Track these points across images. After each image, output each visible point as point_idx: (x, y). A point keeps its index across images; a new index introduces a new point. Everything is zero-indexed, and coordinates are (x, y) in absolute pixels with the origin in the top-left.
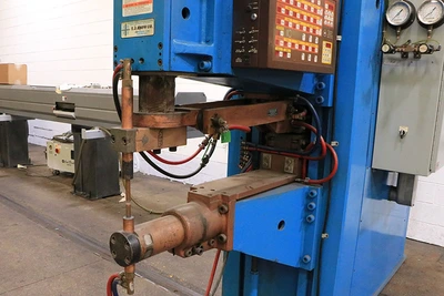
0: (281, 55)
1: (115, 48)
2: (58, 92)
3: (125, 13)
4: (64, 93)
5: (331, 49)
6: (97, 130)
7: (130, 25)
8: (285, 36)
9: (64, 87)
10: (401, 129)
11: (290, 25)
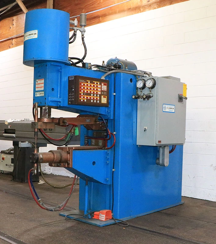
0: (82, 100)
1: (34, 100)
2: (6, 123)
3: (37, 90)
4: (10, 124)
5: (106, 98)
6: (27, 142)
7: (38, 93)
8: (83, 95)
9: (10, 121)
10: (145, 127)
11: (86, 92)
